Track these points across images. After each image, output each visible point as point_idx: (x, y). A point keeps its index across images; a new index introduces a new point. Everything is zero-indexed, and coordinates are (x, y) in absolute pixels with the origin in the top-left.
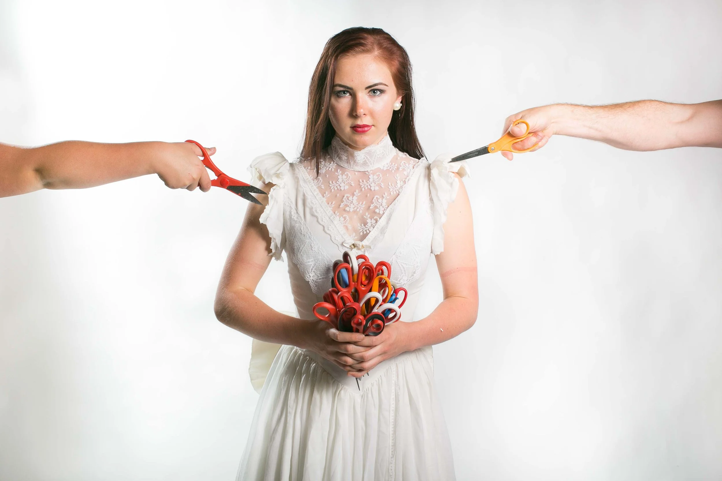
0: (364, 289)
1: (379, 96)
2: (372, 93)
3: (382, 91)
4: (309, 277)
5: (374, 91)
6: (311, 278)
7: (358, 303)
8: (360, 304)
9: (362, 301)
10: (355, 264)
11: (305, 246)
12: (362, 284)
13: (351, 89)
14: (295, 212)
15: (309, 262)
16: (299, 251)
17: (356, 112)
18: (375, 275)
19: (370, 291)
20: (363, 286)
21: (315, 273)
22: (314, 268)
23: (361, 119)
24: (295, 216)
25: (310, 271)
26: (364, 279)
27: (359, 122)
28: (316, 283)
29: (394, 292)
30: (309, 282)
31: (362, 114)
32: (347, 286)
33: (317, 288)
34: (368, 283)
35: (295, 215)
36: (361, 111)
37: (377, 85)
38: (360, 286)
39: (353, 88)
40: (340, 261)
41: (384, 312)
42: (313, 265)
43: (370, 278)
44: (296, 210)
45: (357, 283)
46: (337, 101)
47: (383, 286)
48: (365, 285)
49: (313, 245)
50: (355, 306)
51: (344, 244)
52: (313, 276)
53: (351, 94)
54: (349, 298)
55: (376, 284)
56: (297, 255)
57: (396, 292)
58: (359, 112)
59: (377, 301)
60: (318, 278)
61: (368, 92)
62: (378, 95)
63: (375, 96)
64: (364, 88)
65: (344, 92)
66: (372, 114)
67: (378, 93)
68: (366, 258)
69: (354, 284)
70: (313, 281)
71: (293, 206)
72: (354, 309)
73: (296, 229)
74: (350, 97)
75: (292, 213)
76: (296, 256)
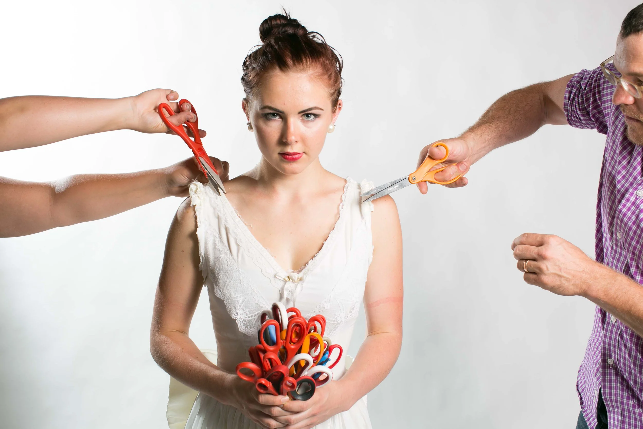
0: (293, 347)
1: (314, 121)
2: (305, 118)
3: (316, 116)
4: (236, 314)
5: (307, 115)
6: (239, 316)
7: (286, 365)
8: (288, 366)
9: (291, 362)
10: (285, 318)
11: (233, 279)
12: (291, 341)
13: (282, 112)
14: (219, 240)
15: (237, 297)
16: (225, 285)
17: (287, 139)
18: (306, 332)
19: (299, 352)
20: (292, 344)
21: (244, 311)
22: (242, 305)
23: (292, 146)
24: (220, 246)
25: (238, 307)
26: (294, 336)
27: (289, 150)
28: (244, 322)
29: (327, 350)
30: (235, 320)
31: (293, 141)
32: (274, 343)
33: (245, 327)
34: (299, 341)
35: (219, 244)
36: (292, 138)
37: (312, 110)
38: (289, 344)
39: (284, 111)
40: (269, 312)
41: (314, 376)
42: (241, 301)
43: (300, 335)
44: (221, 239)
45: (285, 341)
46: (265, 123)
47: (314, 343)
48: (294, 343)
49: (241, 278)
50: (283, 369)
51: (276, 276)
52: (241, 314)
53: (281, 117)
54: (276, 360)
55: (306, 342)
56: (223, 290)
57: (330, 349)
58: (291, 140)
59: (307, 363)
60: (247, 316)
61: (300, 116)
62: (312, 120)
63: (308, 121)
64: (297, 112)
65: (274, 115)
66: (303, 140)
67: (312, 117)
68: (297, 311)
69: (282, 342)
70: (241, 319)
71: (217, 234)
72: (282, 373)
73: (220, 260)
74: (281, 120)
75: (217, 242)
76: (221, 290)
